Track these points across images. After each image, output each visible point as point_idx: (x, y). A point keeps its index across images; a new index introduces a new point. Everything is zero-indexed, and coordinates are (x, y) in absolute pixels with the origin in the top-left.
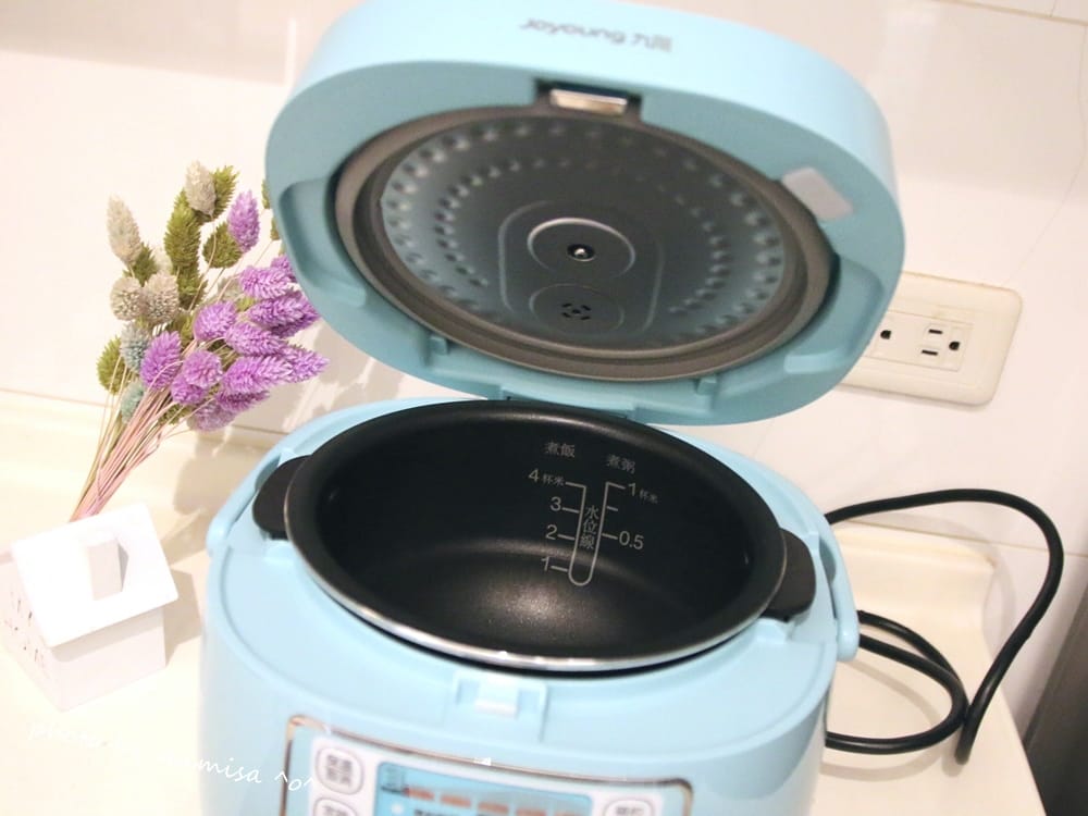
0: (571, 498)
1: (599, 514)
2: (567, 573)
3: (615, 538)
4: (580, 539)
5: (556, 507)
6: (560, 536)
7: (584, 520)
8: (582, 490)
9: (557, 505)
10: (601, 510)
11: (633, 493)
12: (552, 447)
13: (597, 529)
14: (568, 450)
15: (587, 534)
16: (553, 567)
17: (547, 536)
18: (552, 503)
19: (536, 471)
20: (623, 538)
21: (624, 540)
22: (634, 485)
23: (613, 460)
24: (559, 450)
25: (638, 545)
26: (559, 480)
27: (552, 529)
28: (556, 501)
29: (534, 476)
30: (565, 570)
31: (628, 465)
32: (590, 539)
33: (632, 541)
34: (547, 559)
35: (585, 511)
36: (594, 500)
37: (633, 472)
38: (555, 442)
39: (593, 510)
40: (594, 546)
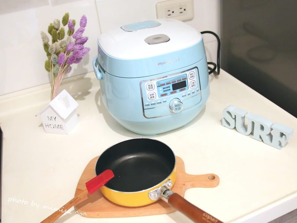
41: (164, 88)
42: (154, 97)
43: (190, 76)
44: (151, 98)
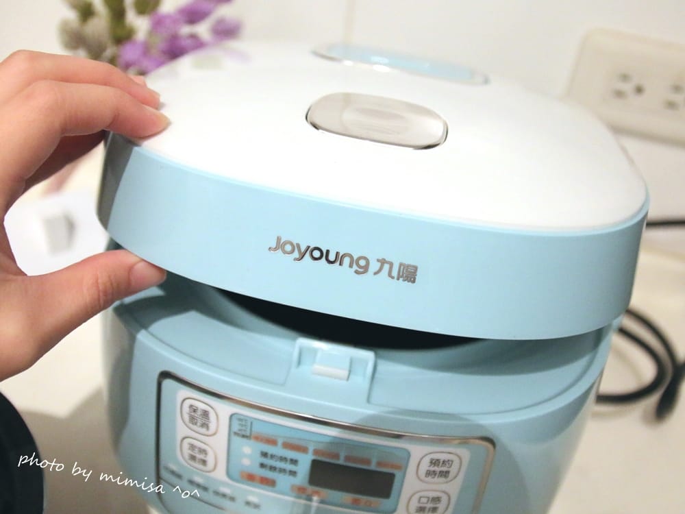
41: (265, 455)
42: (204, 462)
43: (425, 466)
44: (193, 458)
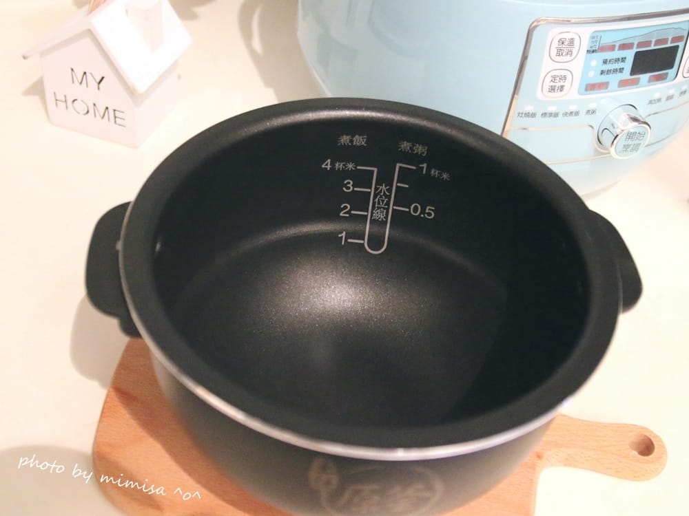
0: (363, 179)
1: (390, 191)
2: (363, 244)
3: (407, 210)
4: (372, 213)
5: (348, 188)
6: (353, 212)
7: (375, 197)
8: (373, 171)
9: (350, 186)
10: (392, 186)
11: (424, 172)
12: (345, 139)
13: (388, 203)
14: (359, 140)
15: (379, 208)
16: (349, 240)
17: (341, 214)
18: (345, 186)
19: (329, 161)
20: (415, 209)
21: (415, 211)
22: (425, 165)
23: (405, 146)
24: (351, 141)
25: (429, 214)
26: (350, 166)
27: (346, 207)
28: (349, 183)
29: (327, 165)
30: (362, 242)
31: (420, 149)
32: (382, 212)
33: (423, 211)
34: (344, 234)
35: (376, 189)
36: (386, 178)
37: (424, 155)
38: (347, 135)
39: (383, 188)
40: (386, 218)
41: (605, 62)
42: (562, 87)
44: (552, 89)
